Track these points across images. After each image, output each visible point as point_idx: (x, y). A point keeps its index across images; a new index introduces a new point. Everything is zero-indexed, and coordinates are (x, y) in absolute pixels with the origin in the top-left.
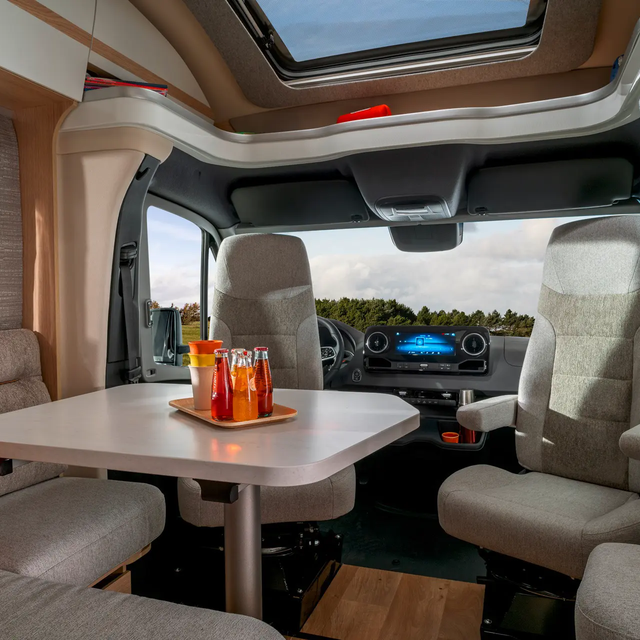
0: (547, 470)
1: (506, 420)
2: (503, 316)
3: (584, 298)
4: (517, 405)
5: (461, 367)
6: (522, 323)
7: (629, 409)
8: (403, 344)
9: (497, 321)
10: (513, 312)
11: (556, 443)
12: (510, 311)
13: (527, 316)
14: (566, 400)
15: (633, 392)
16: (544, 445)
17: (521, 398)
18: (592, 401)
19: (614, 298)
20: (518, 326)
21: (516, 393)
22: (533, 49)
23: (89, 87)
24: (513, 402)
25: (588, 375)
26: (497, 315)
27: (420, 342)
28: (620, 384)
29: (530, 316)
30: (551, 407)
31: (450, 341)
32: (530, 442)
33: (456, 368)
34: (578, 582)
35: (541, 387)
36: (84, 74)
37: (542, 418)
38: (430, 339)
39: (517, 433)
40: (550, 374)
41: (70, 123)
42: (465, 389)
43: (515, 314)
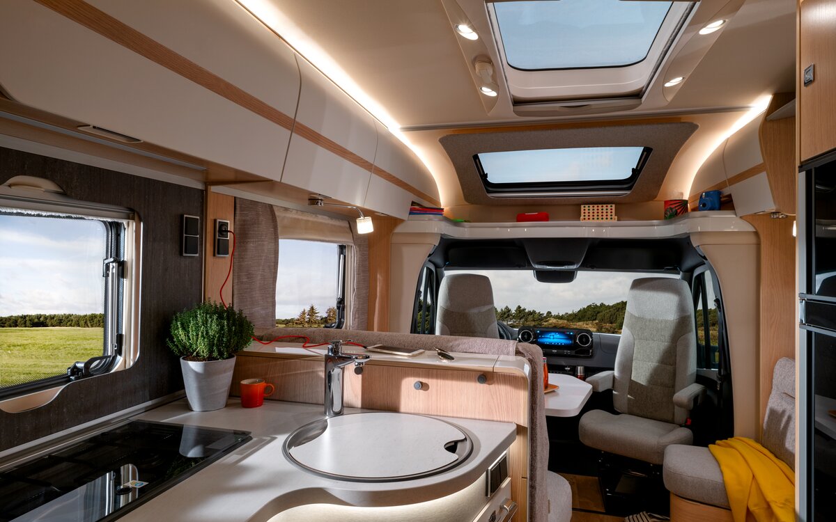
0: (631, 413)
1: (609, 386)
2: (513, 311)
3: (650, 320)
4: (614, 377)
5: (576, 353)
6: (530, 317)
7: (674, 381)
8: (541, 338)
9: (508, 316)
10: (522, 308)
11: (636, 398)
12: (519, 307)
13: (534, 312)
14: (641, 375)
15: (677, 372)
16: (629, 399)
17: (616, 373)
18: (655, 376)
19: (666, 321)
20: (526, 320)
21: (613, 369)
22: (628, 192)
23: (412, 212)
24: (612, 376)
25: (652, 362)
26: (508, 310)
27: (552, 337)
28: (669, 368)
29: (537, 312)
30: (632, 378)
31: (569, 337)
32: (622, 397)
33: (573, 353)
34: (662, 466)
35: (627, 368)
36: (409, 206)
37: (627, 385)
38: (557, 336)
39: (614, 392)
40: (632, 360)
41: (399, 229)
42: (578, 366)
43: (524, 309)
